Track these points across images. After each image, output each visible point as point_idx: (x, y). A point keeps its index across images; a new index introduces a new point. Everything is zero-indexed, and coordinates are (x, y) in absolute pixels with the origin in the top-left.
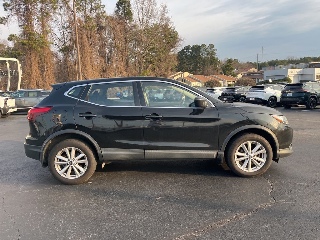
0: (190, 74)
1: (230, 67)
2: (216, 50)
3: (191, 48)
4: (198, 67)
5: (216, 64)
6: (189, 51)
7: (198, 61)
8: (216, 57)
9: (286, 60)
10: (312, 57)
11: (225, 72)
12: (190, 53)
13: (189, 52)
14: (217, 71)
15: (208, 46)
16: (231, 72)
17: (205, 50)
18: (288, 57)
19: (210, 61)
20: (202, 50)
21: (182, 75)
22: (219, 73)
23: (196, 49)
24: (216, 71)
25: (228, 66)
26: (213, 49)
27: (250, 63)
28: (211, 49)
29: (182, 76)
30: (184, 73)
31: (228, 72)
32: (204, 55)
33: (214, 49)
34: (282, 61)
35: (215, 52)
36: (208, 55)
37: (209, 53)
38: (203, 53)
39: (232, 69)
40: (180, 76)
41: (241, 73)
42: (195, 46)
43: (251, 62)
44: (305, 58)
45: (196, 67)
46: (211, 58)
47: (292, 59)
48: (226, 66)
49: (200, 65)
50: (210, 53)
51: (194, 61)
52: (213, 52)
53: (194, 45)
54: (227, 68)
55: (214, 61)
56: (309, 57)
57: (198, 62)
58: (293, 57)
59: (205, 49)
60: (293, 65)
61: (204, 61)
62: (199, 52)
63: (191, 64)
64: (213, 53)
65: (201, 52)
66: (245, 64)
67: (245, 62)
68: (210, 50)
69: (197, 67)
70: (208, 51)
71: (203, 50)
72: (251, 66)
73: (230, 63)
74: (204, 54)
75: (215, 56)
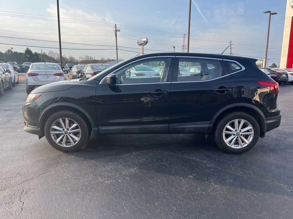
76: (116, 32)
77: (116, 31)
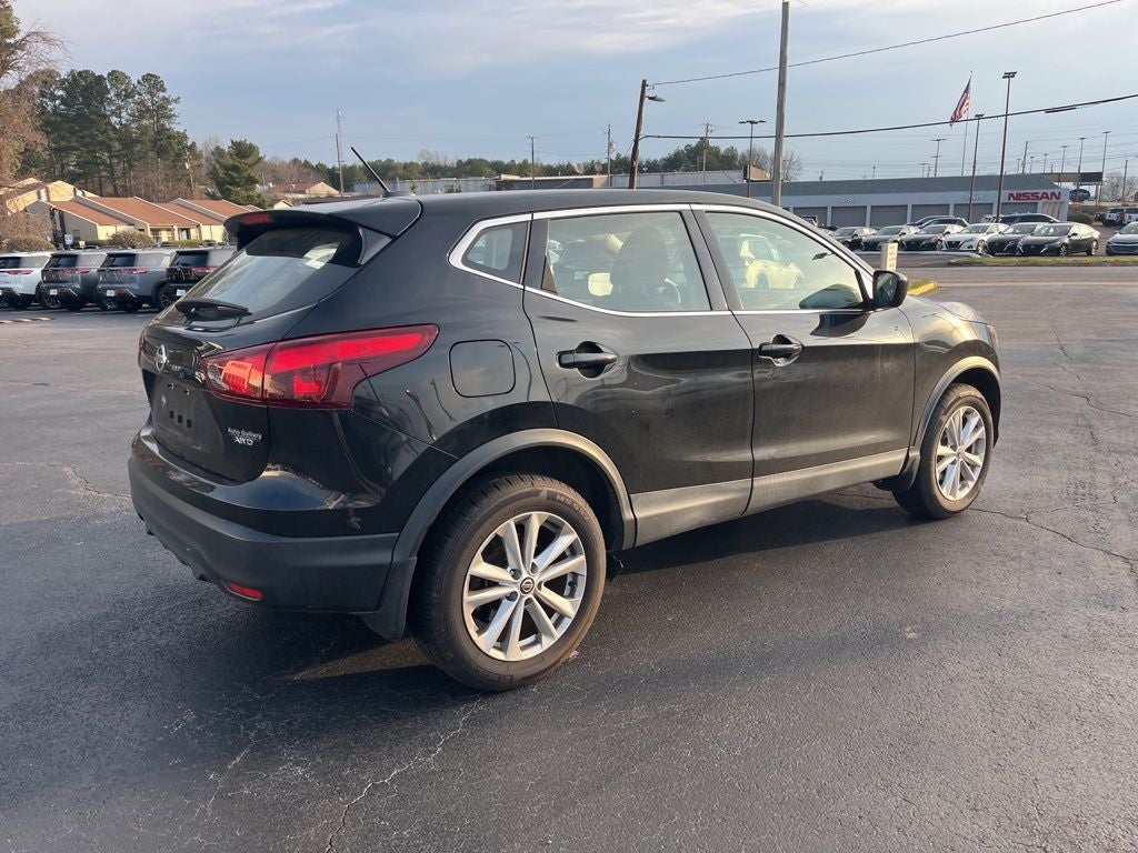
0: (79, 193)
1: (246, 174)
2: (177, 101)
3: (63, 82)
4: (104, 163)
5: (178, 155)
6: (52, 94)
7: (101, 138)
8: (176, 127)
9: (417, 164)
10: (490, 158)
11: (228, 189)
12: (58, 102)
13: (53, 97)
14: (189, 184)
15: (139, 82)
16: (251, 193)
17: (128, 96)
18: (422, 156)
19: (155, 142)
20: (111, 95)
21: (43, 192)
22: (196, 193)
23: (87, 89)
24: (183, 185)
25: (235, 168)
26: (161, 94)
27: (304, 165)
28: (152, 95)
29: (44, 199)
30: (49, 186)
31: (237, 193)
32: (121, 116)
33: (166, 95)
34: (406, 166)
35: (170, 107)
36: (141, 117)
37: (144, 112)
38: (119, 108)
39: (252, 181)
40: (31, 197)
41: (286, 199)
42: (80, 73)
43: (306, 161)
44: (470, 162)
45: (95, 163)
46: (158, 133)
47: (433, 161)
48: (226, 168)
49: (110, 157)
50: (148, 110)
51: (81, 137)
52: (161, 107)
53: (72, 71)
54: (233, 178)
55: (169, 147)
56: (481, 160)
57: (103, 143)
58: (438, 156)
59: (125, 90)
60: (451, 183)
61: (128, 142)
62: (102, 103)
63: (68, 150)
64: (161, 110)
65: (111, 102)
66: (288, 166)
67: (288, 159)
68: (147, 97)
69: (99, 165)
70: (142, 102)
71: (117, 95)
72: (309, 174)
73: (244, 157)
74: (124, 114)
75: (173, 126)
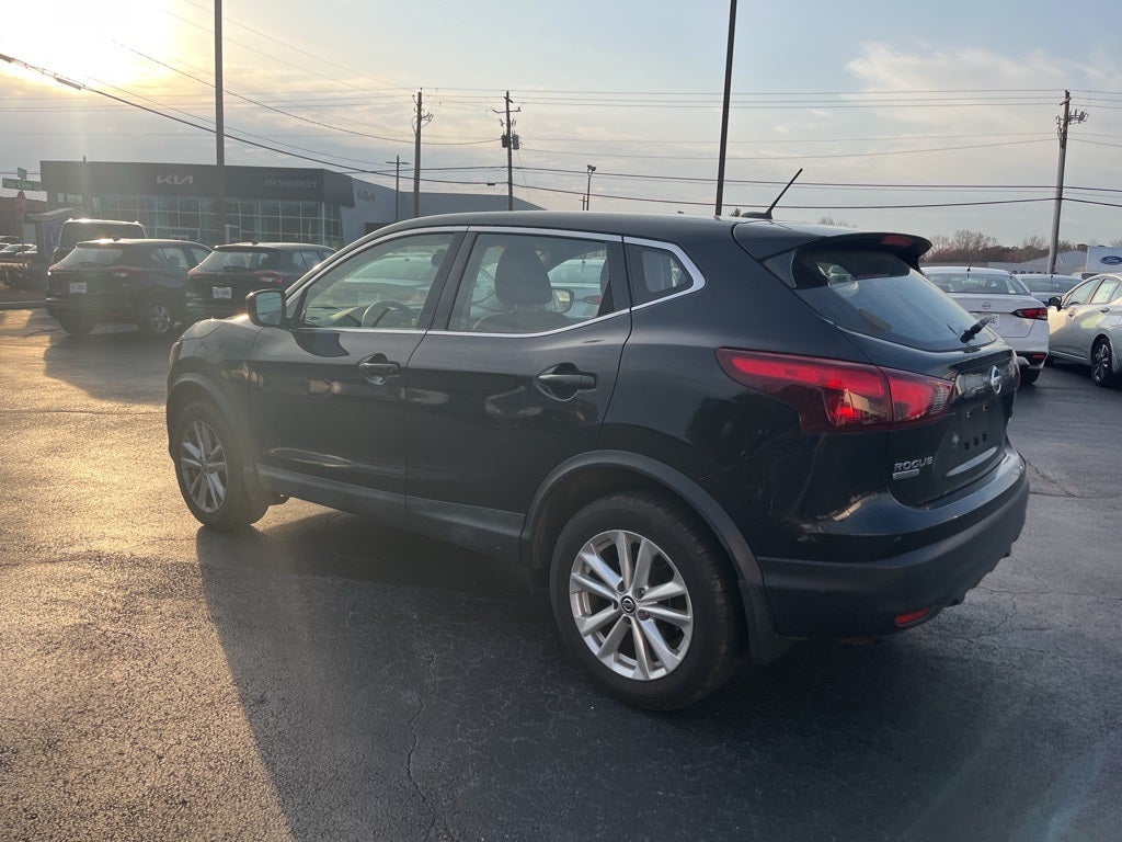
76: (1066, 125)
77: (1068, 119)
